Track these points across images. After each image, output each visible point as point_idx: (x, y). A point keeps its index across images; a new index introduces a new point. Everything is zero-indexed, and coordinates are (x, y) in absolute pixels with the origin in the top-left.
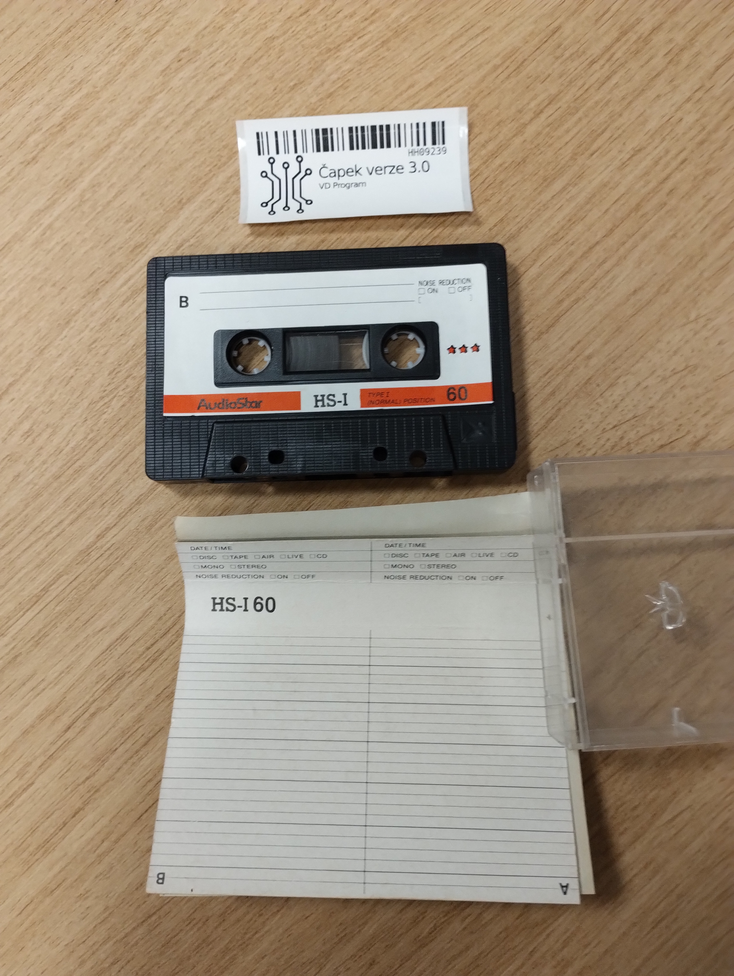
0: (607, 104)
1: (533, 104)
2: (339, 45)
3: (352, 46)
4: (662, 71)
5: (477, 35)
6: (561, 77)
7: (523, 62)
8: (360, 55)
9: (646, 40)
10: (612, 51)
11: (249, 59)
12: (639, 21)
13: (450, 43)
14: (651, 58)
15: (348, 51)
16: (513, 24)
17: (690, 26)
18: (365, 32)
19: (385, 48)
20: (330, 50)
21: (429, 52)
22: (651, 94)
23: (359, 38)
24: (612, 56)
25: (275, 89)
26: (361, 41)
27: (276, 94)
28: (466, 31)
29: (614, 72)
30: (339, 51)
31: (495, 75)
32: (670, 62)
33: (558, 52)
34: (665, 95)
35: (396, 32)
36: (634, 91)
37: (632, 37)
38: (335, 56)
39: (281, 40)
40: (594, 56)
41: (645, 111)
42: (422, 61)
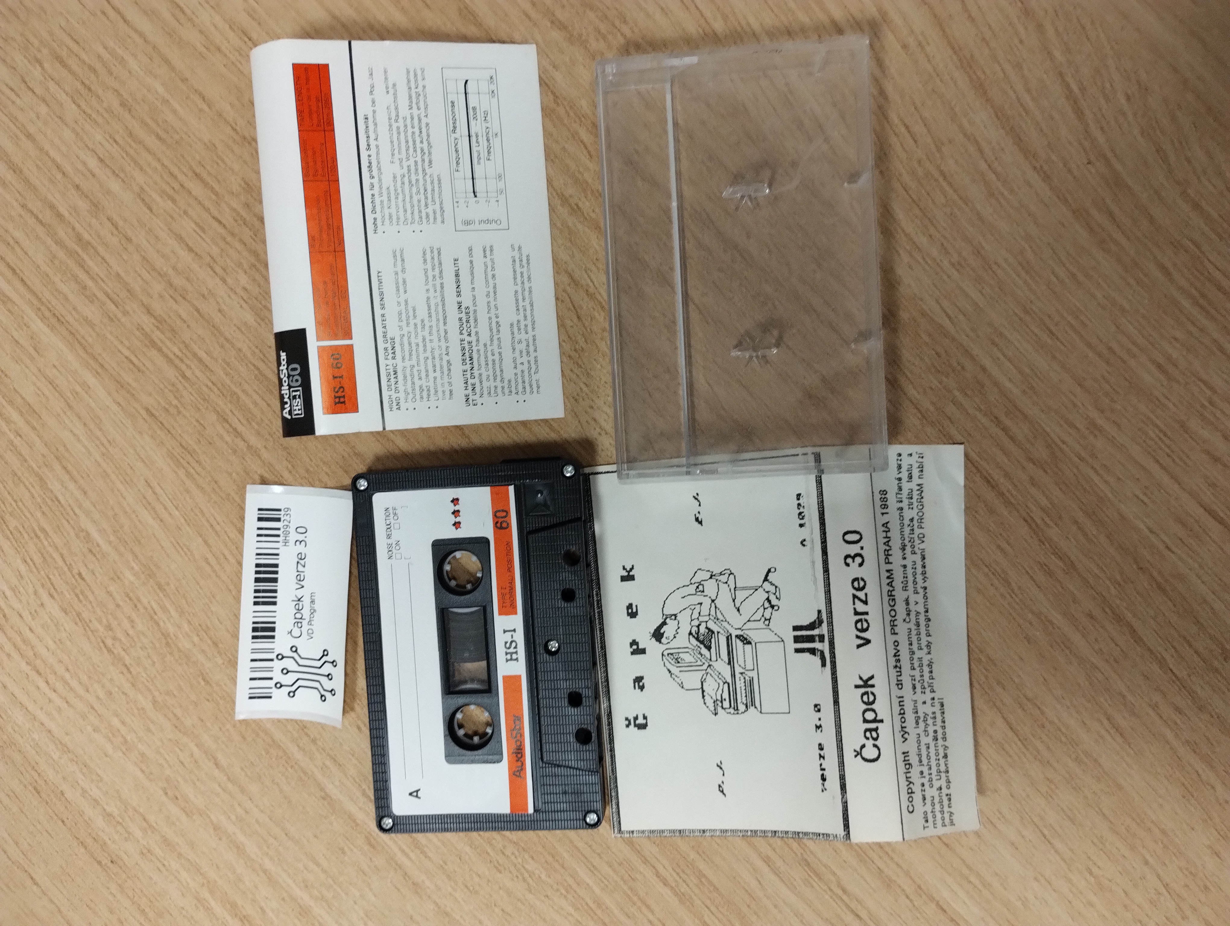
0: (228, 364)
1: (228, 439)
2: (163, 634)
3: (163, 621)
4: (193, 306)
5: (155, 493)
6: (199, 409)
7: (183, 447)
8: (173, 613)
9: (160, 322)
10: (171, 356)
11: (176, 727)
12: (140, 328)
13: (161, 521)
14: (180, 317)
15: (169, 626)
16: (143, 457)
17: (147, 276)
18: (149, 608)
19: (166, 587)
20: (168, 644)
21: (171, 542)
22: (217, 318)
23: (156, 614)
24: (178, 356)
25: (208, 700)
26: (160, 613)
27: (213, 700)
28: (150, 504)
29: (195, 355)
30: (169, 635)
31: (196, 476)
32: (184, 298)
33: (173, 411)
34: (218, 303)
35: (149, 575)
36: (215, 335)
37: (157, 335)
38: (174, 638)
39: (156, 694)
40: (177, 375)
41: (235, 325)
42: (180, 550)
